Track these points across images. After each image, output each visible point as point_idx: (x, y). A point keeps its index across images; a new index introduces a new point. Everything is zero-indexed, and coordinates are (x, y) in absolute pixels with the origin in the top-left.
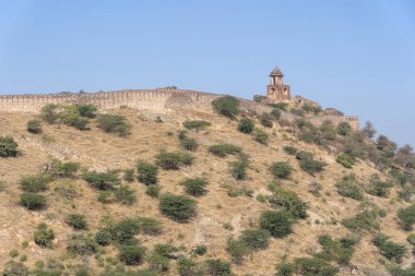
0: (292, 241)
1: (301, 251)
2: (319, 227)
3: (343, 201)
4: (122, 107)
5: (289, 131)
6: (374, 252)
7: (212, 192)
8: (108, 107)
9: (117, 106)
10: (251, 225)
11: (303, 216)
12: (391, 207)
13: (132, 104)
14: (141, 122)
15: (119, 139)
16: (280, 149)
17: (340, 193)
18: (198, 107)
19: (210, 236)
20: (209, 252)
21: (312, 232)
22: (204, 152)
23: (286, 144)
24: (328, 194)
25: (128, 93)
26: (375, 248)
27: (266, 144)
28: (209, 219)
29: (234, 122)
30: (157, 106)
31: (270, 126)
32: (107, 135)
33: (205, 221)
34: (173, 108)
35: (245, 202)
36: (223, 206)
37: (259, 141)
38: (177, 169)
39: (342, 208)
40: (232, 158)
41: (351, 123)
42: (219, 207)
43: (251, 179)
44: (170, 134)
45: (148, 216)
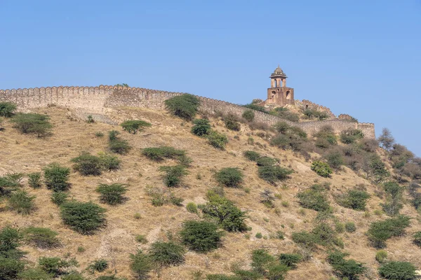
0: (217, 257)
1: (226, 268)
2: (259, 242)
3: (303, 213)
4: (50, 106)
5: (261, 135)
6: (324, 272)
7: (133, 200)
8: (33, 105)
9: (43, 105)
10: (170, 237)
11: (242, 229)
12: (365, 221)
13: (63, 103)
14: (68, 122)
15: (36, 140)
16: (240, 154)
17: (301, 204)
18: (147, 106)
19: (116, 250)
20: (110, 268)
21: (247, 247)
22: (137, 155)
23: (250, 148)
24: (285, 205)
25: (58, 90)
26: (329, 267)
27: (222, 149)
28: (121, 231)
29: (190, 124)
30: (95, 105)
31: (237, 129)
32: (23, 136)
33: (116, 233)
34: (114, 108)
35: (170, 212)
36: (143, 215)
37: (214, 144)
38: (99, 174)
39: (299, 221)
40: (171, 163)
41: (364, 131)
42: (138, 218)
43: (187, 186)
44: (99, 135)
45: (45, 226)
